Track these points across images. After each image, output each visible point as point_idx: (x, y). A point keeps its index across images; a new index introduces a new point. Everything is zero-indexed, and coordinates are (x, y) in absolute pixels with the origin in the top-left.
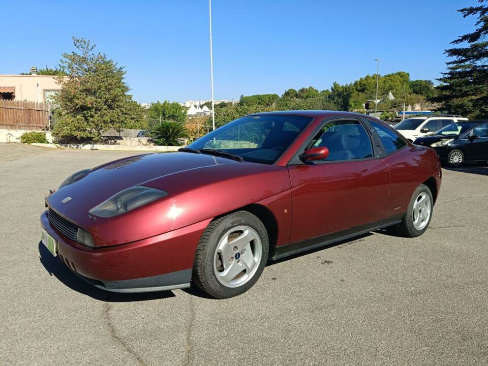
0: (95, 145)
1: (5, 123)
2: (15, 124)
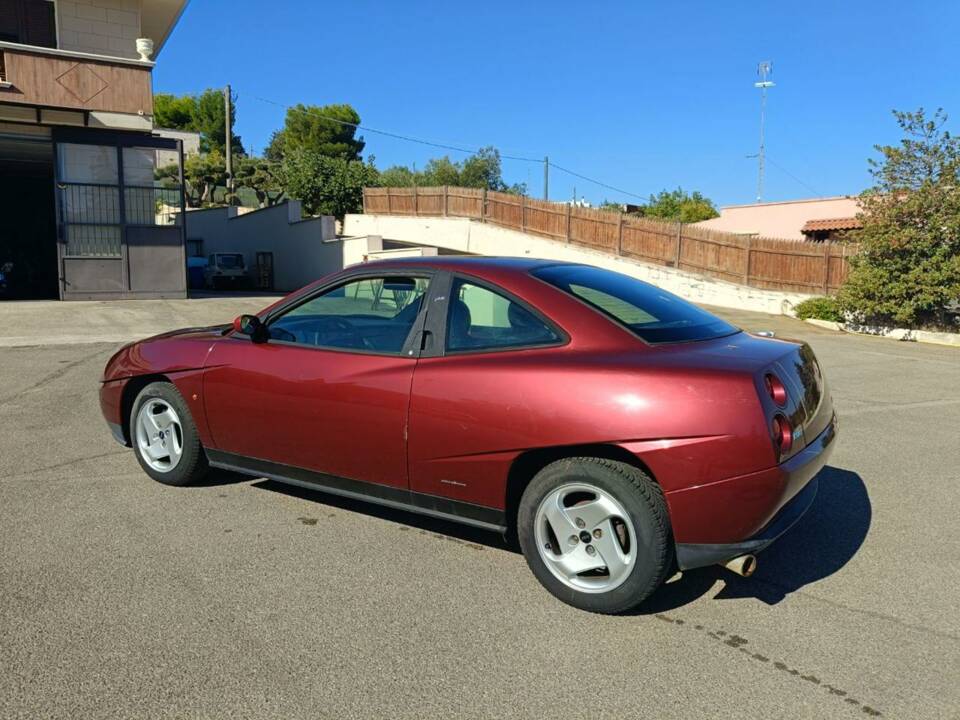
0: (913, 332)
1: (790, 282)
2: (807, 283)
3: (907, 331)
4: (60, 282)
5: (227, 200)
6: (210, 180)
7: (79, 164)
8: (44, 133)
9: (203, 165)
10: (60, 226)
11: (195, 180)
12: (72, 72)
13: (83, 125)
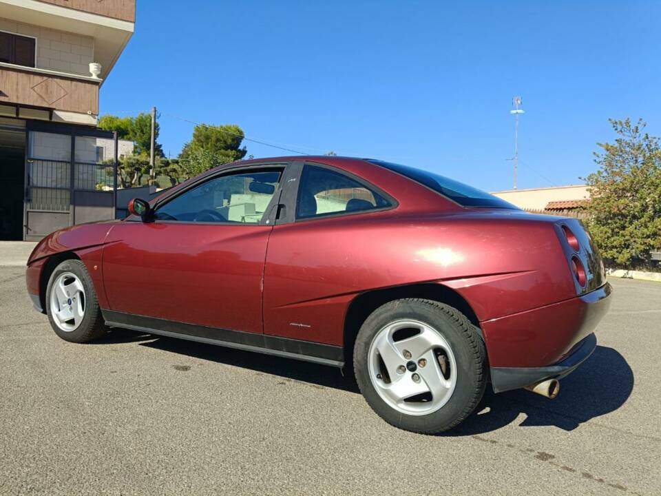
0: (630, 272)
3: (626, 271)
4: (24, 228)
5: (150, 184)
6: (138, 170)
7: (44, 146)
8: (21, 124)
9: (134, 159)
10: (27, 189)
11: (129, 170)
12: (44, 84)
13: (47, 119)
